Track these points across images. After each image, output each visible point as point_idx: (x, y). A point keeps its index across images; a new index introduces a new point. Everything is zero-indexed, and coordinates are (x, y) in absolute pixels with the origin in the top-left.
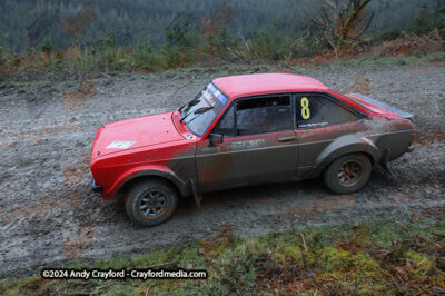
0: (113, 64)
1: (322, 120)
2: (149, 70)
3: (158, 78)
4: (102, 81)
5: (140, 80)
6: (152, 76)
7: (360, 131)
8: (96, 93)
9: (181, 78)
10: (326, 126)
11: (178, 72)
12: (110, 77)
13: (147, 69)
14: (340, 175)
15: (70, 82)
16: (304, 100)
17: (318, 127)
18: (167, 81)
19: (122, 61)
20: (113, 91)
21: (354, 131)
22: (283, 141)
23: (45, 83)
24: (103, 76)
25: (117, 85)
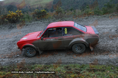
0: (88, 13)
1: (70, 34)
2: (98, 15)
3: (101, 17)
4: (85, 18)
5: (96, 18)
6: (99, 16)
7: (81, 37)
8: (83, 21)
9: (108, 17)
10: (71, 35)
11: (107, 15)
12: (87, 17)
13: (97, 15)
14: (76, 48)
15: (77, 18)
16: (66, 29)
17: (69, 36)
18: (104, 18)
19: (91, 12)
20: (88, 20)
21: (79, 37)
22: (60, 39)
23: (71, 18)
24: (85, 17)
25: (89, 19)
